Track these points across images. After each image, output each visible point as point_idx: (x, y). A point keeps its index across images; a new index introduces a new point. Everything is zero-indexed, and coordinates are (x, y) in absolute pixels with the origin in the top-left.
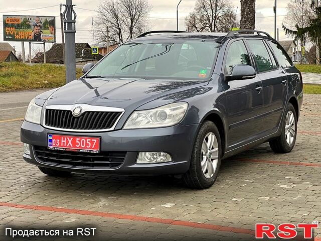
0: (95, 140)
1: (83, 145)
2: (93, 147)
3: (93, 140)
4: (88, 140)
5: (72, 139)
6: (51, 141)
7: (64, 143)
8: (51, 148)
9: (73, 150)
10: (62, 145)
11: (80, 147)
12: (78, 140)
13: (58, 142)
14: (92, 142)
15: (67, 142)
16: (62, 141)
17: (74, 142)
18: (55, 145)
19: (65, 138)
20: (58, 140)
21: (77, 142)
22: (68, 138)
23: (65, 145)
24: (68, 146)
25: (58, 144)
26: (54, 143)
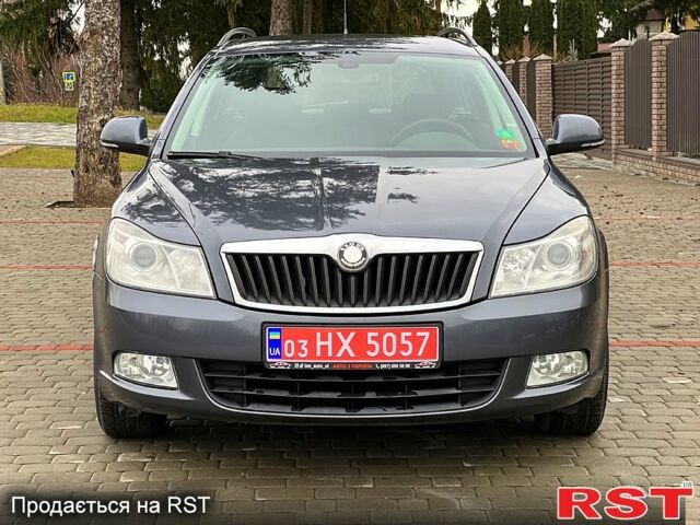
0: (427, 334)
1: (389, 350)
2: (420, 354)
3: (419, 334)
4: (404, 335)
5: (352, 334)
6: (276, 344)
7: (324, 348)
8: (280, 364)
9: (357, 366)
10: (318, 354)
11: (381, 355)
12: (373, 338)
13: (303, 347)
14: (417, 341)
15: (337, 344)
16: (319, 343)
17: (360, 345)
18: (296, 357)
19: (330, 335)
20: (305, 342)
21: (370, 342)
22: (340, 335)
23: (330, 354)
24: (339, 355)
25: (303, 352)
26: (289, 352)
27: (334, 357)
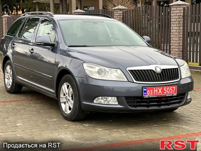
0: (175, 88)
1: (168, 92)
2: (174, 92)
3: (174, 88)
4: (171, 88)
5: (161, 88)
6: (145, 92)
7: (156, 92)
8: (146, 96)
9: (162, 96)
10: (155, 93)
11: (167, 93)
12: (165, 89)
13: (151, 92)
15: (158, 91)
16: (155, 91)
17: (163, 91)
18: (150, 94)
19: (157, 89)
20: (152, 91)
21: (165, 90)
22: (159, 88)
23: (157, 93)
24: (159, 93)
25: (151, 93)
26: (148, 93)
27: (158, 94)
